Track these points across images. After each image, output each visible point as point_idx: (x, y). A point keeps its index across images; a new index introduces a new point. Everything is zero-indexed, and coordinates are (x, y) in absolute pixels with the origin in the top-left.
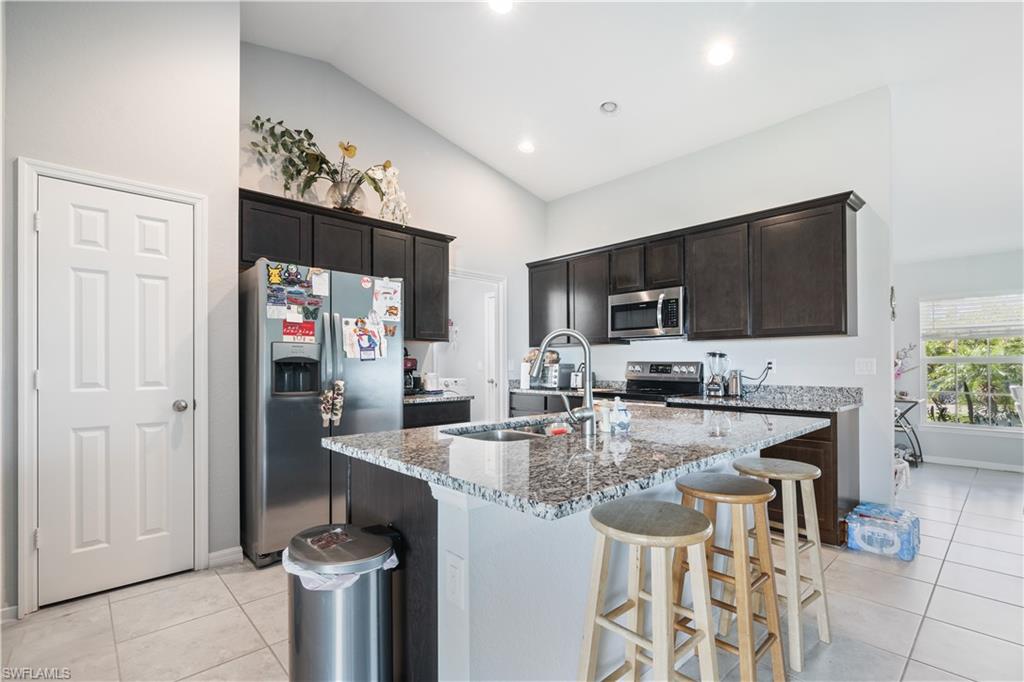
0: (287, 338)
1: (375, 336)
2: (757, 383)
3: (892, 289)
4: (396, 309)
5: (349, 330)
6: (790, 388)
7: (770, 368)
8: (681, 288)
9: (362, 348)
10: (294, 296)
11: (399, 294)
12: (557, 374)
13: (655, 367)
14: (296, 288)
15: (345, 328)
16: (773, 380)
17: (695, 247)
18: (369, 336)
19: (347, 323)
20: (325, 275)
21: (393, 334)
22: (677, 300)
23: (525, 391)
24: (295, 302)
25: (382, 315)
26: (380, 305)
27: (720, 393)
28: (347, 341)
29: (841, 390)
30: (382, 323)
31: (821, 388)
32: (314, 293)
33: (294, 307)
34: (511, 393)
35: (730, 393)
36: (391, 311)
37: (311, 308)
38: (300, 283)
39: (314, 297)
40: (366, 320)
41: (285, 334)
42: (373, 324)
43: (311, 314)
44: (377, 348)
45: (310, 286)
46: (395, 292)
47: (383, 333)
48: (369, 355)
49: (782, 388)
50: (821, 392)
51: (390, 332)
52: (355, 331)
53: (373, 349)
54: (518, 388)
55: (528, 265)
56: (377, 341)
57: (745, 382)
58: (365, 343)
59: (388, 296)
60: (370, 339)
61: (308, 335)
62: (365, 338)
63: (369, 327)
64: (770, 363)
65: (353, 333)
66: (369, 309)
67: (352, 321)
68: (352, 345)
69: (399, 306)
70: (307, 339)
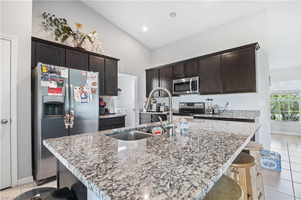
0: (49, 94)
1: (87, 93)
2: (223, 109)
3: (270, 76)
4: (96, 83)
5: (76, 91)
6: (235, 111)
7: (228, 104)
8: (198, 77)
9: (82, 98)
10: (53, 78)
11: (97, 78)
12: (155, 107)
13: (189, 104)
14: (54, 75)
15: (75, 90)
16: (229, 108)
17: (202, 63)
18: (85, 93)
19: (76, 88)
20: (67, 70)
21: (95, 93)
22: (196, 81)
23: (145, 113)
24: (54, 80)
25: (90, 86)
26: (89, 82)
27: (211, 113)
28: (76, 95)
29: (252, 111)
30: (90, 88)
31: (246, 110)
32: (62, 77)
33: (53, 82)
34: (140, 113)
35: (215, 113)
36: (94, 84)
37: (61, 82)
38: (56, 72)
39: (62, 78)
40: (84, 87)
41: (49, 92)
42: (87, 89)
43: (60, 85)
44: (88, 98)
45: (60, 74)
46: (95, 77)
47: (90, 93)
48: (86, 100)
49: (232, 111)
50: (246, 112)
51: (93, 92)
52: (79, 91)
53: (87, 98)
54: (143, 112)
55: (145, 70)
56: (88, 95)
57: (220, 109)
58: (83, 96)
59: (93, 78)
60: (85, 94)
61: (59, 93)
62: (83, 94)
63: (85, 90)
64: (228, 102)
65: (78, 92)
66: (85, 83)
67: (78, 88)
68: (78, 97)
69: (97, 82)
70: (59, 94)
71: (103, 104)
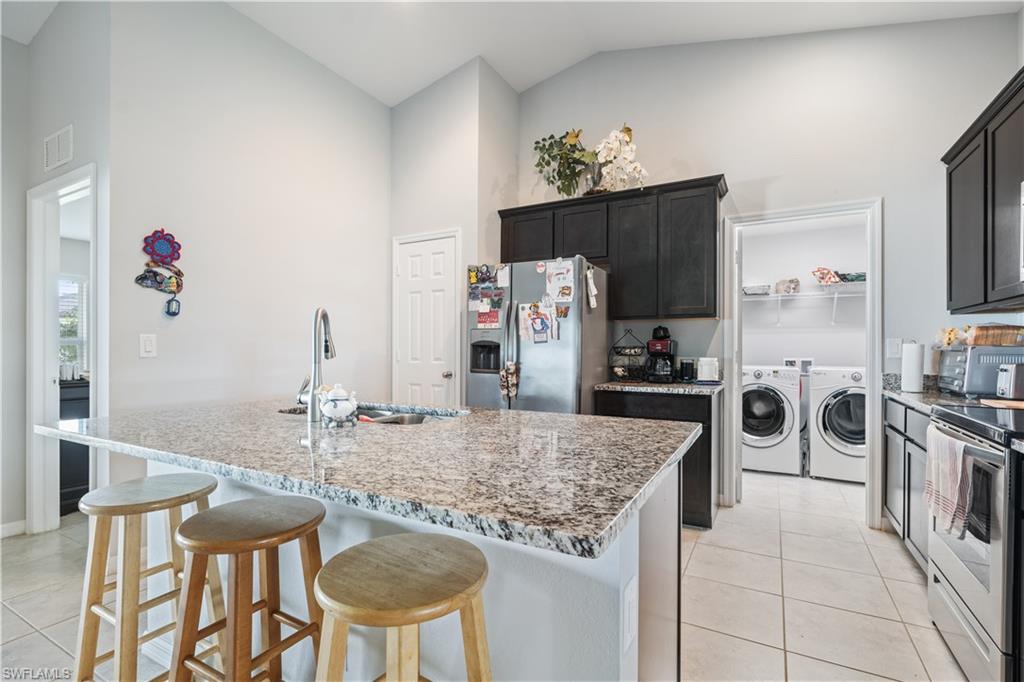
0: (481, 326)
1: (547, 319)
4: (569, 288)
5: (524, 315)
9: (535, 332)
10: (486, 291)
11: (572, 272)
14: (487, 284)
18: (542, 319)
19: (523, 309)
20: (507, 268)
21: (566, 316)
24: (485, 295)
25: (555, 297)
26: (553, 288)
28: (523, 325)
30: (554, 305)
32: (499, 286)
33: (485, 300)
36: (564, 291)
37: (496, 299)
38: (489, 279)
39: (499, 289)
40: (540, 304)
41: (480, 322)
42: (546, 307)
43: (496, 304)
44: (549, 331)
45: (496, 280)
46: (568, 271)
47: (554, 316)
48: (543, 337)
51: (563, 312)
52: (529, 315)
53: (546, 332)
56: (548, 323)
58: (538, 326)
59: (561, 276)
60: (543, 322)
61: (493, 322)
62: (538, 321)
63: (542, 310)
65: (527, 316)
66: (542, 293)
67: (527, 306)
68: (527, 328)
69: (572, 285)
70: (494, 326)
71: (660, 348)
